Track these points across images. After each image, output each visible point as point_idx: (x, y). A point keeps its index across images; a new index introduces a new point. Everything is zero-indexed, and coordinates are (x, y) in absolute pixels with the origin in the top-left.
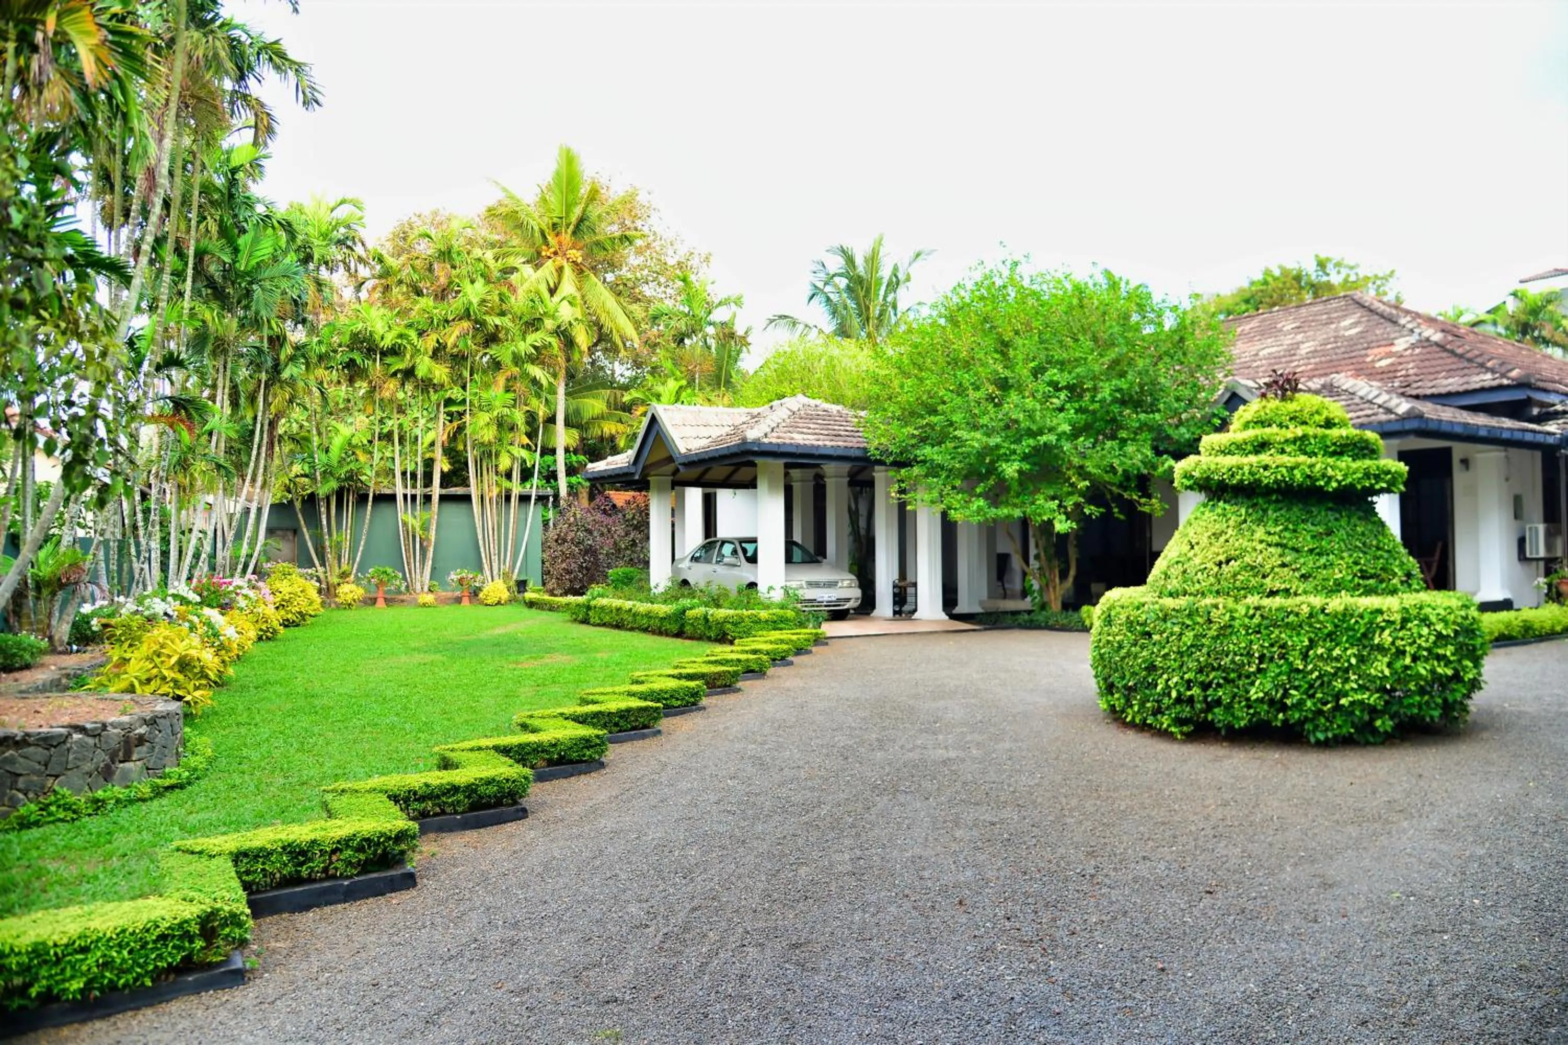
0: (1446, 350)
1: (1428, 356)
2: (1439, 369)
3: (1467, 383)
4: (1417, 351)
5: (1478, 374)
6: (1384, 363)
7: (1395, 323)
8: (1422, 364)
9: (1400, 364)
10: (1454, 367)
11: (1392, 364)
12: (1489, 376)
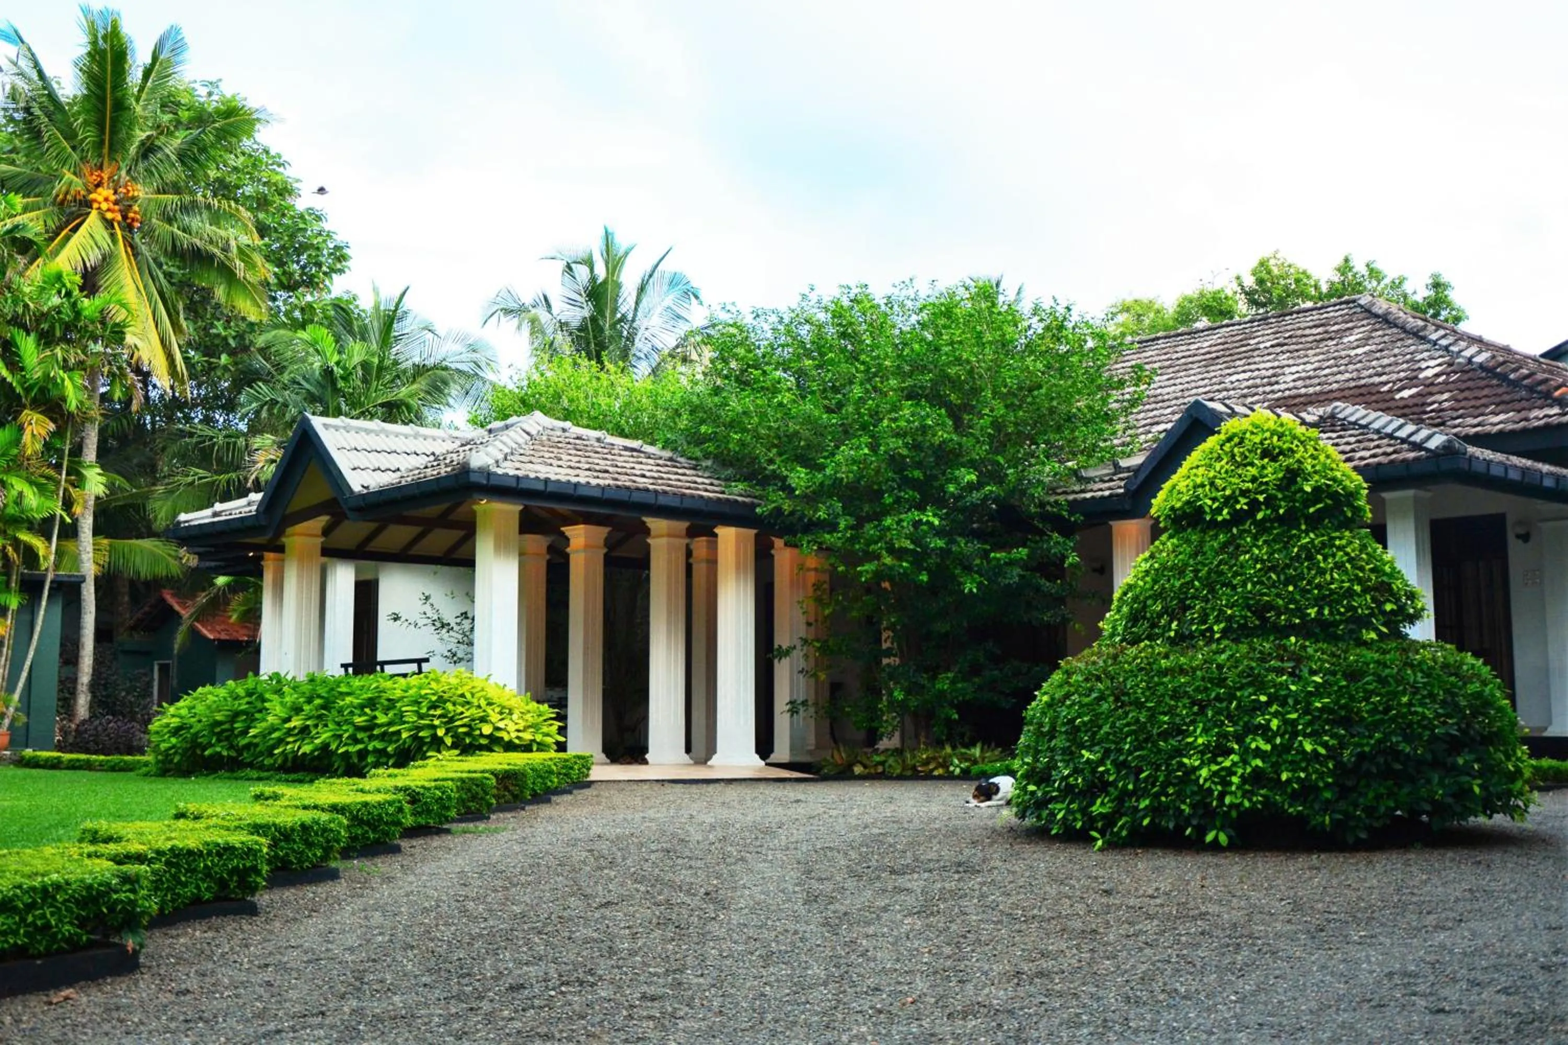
0: (1497, 376)
1: (1470, 384)
2: (1483, 401)
3: (1526, 419)
4: (1454, 377)
5: (1541, 408)
6: (1406, 393)
7: (1424, 339)
8: (1460, 397)
9: (1432, 394)
10: (1506, 398)
11: (1418, 394)
12: (1556, 410)
